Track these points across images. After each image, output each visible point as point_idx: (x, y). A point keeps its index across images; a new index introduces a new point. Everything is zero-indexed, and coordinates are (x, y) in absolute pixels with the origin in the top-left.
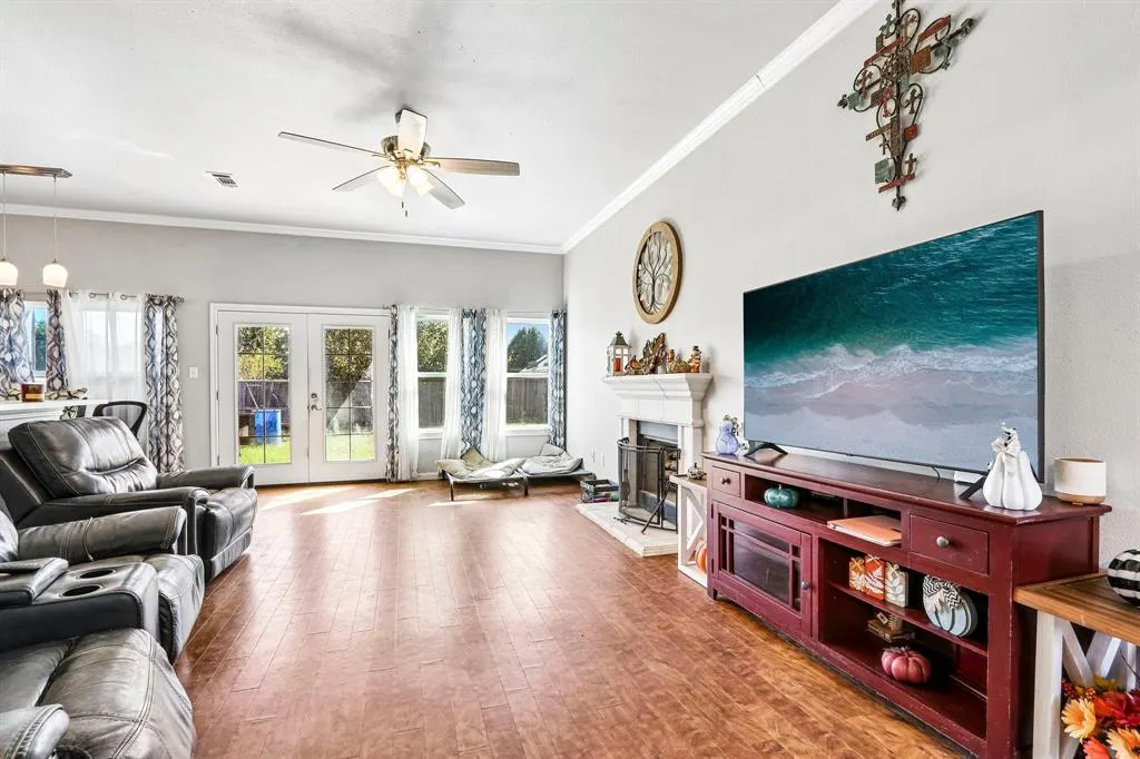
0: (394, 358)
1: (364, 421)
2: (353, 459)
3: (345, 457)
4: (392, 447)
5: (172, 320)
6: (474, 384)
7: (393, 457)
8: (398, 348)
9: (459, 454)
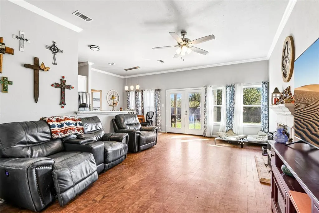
0: (206, 101)
1: (198, 119)
2: (195, 129)
3: (193, 128)
4: (205, 127)
5: (159, 94)
6: (231, 109)
7: (205, 129)
8: (207, 98)
9: (225, 131)
